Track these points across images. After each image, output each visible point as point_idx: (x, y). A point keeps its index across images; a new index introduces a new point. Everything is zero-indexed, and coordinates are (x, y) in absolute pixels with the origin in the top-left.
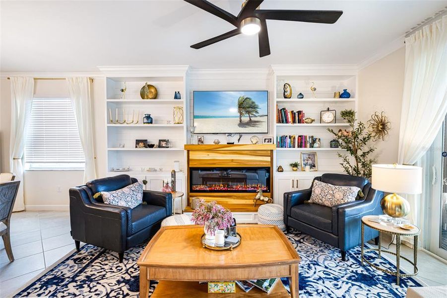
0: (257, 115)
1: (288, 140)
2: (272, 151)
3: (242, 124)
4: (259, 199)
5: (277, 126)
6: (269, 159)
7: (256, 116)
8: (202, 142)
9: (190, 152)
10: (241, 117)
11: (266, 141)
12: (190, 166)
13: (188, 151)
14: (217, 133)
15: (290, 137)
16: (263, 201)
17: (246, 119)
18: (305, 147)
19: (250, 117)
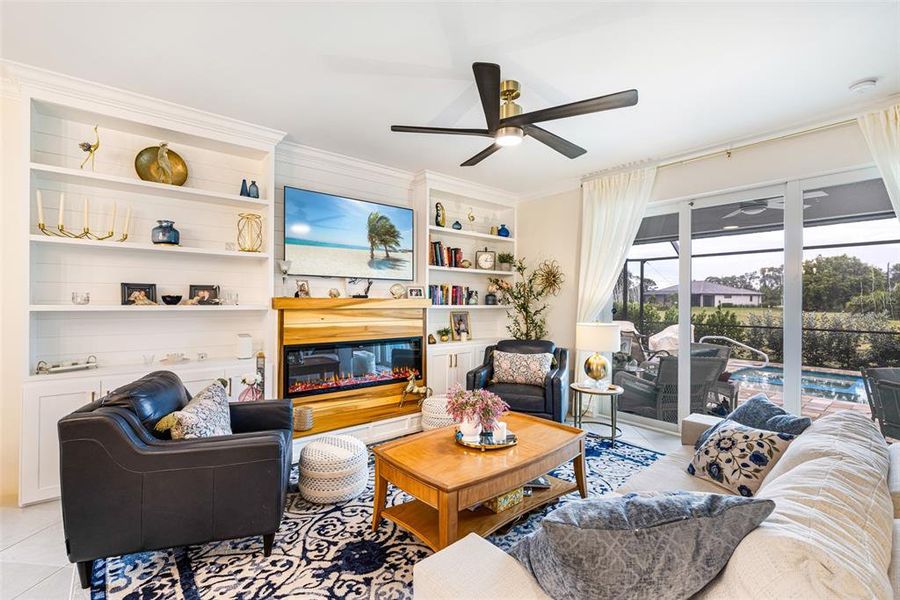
0: (397, 248)
1: (439, 293)
2: (424, 309)
3: (373, 262)
4: (411, 392)
5: (430, 270)
6: (420, 323)
7: (395, 251)
8: (307, 294)
9: (285, 313)
10: (372, 250)
11: (414, 293)
12: (285, 343)
13: (282, 312)
14: (330, 277)
15: (442, 289)
16: (418, 393)
17: (380, 253)
18: (461, 304)
19: (387, 251)
